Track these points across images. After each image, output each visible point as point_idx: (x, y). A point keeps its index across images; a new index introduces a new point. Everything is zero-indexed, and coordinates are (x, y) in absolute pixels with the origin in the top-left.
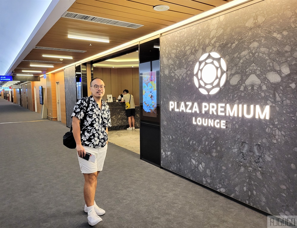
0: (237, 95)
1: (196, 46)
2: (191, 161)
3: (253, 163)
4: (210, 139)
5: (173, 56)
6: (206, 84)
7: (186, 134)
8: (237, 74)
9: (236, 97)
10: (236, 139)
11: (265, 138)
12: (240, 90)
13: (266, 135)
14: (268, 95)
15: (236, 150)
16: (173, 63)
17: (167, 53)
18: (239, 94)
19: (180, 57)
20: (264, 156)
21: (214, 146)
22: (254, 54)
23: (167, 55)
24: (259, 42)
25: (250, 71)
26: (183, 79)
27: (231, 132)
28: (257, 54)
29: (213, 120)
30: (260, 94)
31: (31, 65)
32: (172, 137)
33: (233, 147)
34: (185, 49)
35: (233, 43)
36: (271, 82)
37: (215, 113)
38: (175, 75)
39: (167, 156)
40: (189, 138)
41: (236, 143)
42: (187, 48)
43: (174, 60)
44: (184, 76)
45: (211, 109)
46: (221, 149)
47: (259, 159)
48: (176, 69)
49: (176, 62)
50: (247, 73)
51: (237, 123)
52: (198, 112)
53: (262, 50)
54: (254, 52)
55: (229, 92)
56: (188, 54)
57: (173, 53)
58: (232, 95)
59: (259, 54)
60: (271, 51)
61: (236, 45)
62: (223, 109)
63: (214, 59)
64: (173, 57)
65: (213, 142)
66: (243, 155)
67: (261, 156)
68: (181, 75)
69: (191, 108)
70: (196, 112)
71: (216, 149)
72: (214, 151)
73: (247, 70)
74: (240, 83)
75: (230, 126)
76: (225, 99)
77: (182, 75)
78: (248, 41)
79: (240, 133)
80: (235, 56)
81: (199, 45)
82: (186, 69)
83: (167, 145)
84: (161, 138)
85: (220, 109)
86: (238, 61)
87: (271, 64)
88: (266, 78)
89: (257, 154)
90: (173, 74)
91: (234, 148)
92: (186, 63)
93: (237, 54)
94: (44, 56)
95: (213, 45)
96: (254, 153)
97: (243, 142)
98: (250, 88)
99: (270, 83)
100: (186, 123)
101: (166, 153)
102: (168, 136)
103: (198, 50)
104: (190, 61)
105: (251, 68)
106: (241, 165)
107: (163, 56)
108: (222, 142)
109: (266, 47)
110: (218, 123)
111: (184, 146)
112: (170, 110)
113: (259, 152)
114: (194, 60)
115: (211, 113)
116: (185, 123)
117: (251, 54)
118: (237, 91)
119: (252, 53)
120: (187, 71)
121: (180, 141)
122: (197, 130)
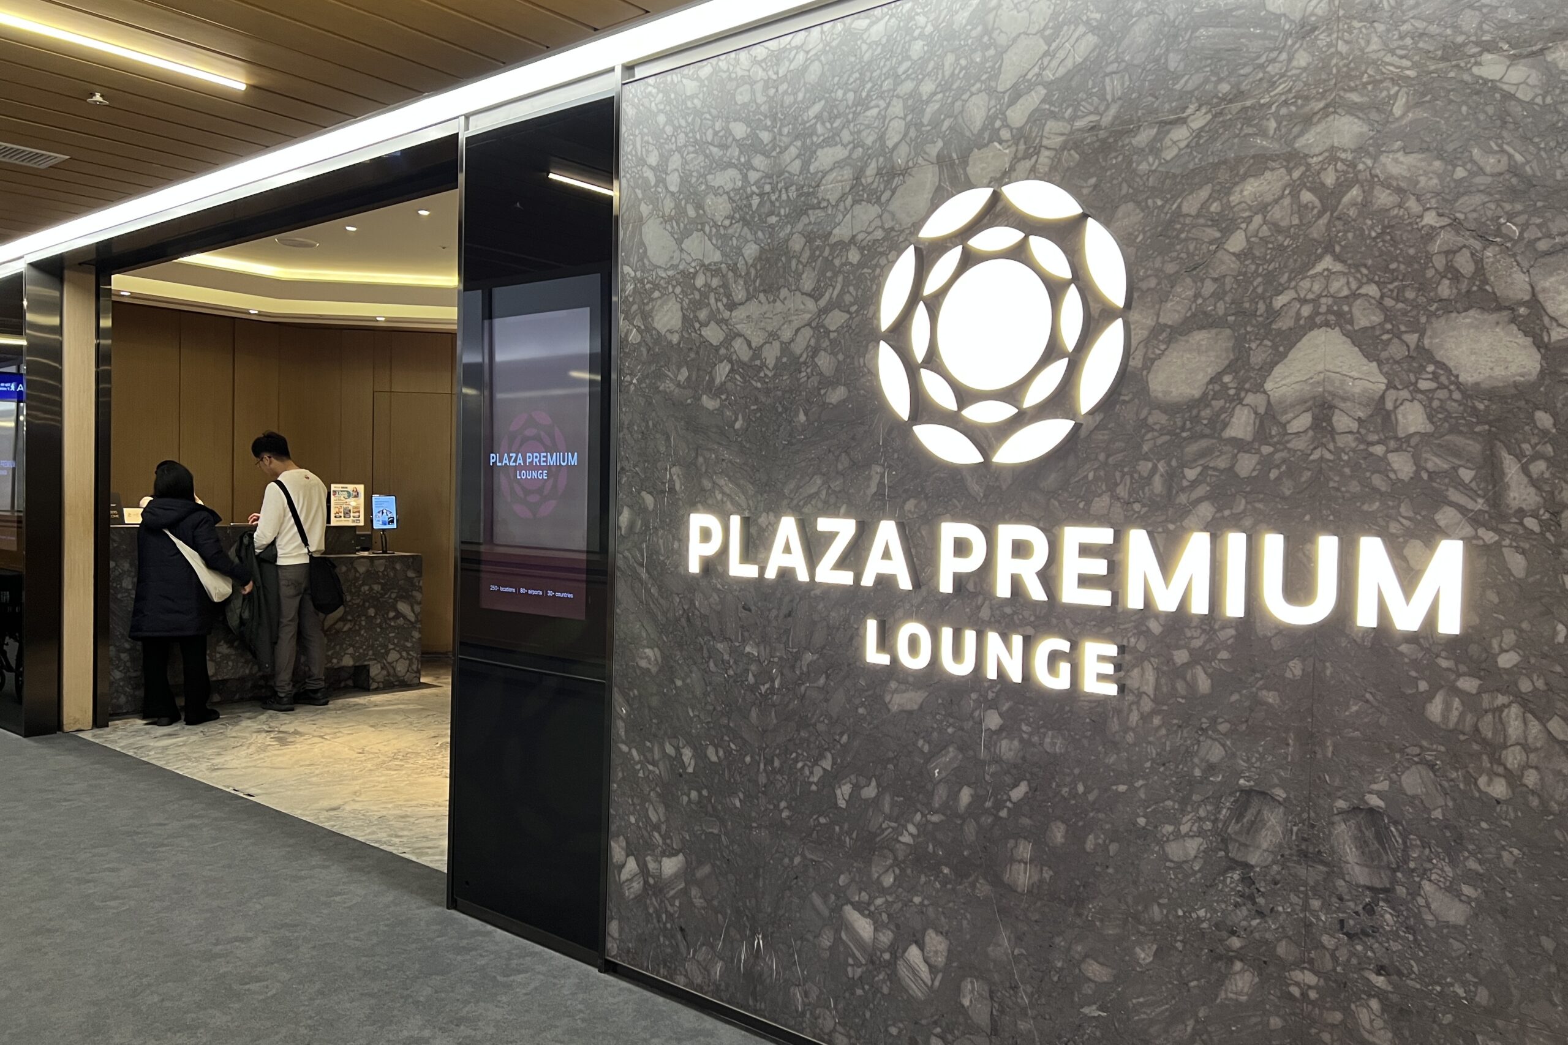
0: (1206, 468)
1: (890, 144)
2: (840, 924)
3: (1325, 939)
4: (993, 768)
5: (719, 208)
6: (965, 396)
7: (804, 734)
8: (1201, 328)
9: (1194, 484)
10: (1197, 773)
11: (1423, 762)
12: (1230, 432)
13: (1425, 743)
14: (1446, 466)
15: (1193, 846)
16: (717, 257)
17: (674, 188)
18: (1222, 463)
19: (773, 220)
20: (1415, 891)
21: (1026, 821)
22: (1329, 198)
23: (669, 205)
24: (1374, 115)
25: (1306, 311)
26: (790, 363)
27: (1157, 721)
28: (1355, 192)
29: (1017, 640)
30: (1381, 466)
32: (700, 754)
33: (1170, 828)
34: (806, 165)
35: (1173, 123)
36: (1467, 378)
37: (1037, 592)
38: (732, 335)
39: (654, 887)
40: (827, 764)
41: (1196, 797)
42: (826, 157)
43: (725, 238)
44: (798, 347)
45: (1006, 567)
46: (1076, 836)
47: (1370, 910)
48: (739, 294)
49: (740, 249)
50: (1284, 323)
51: (1199, 657)
52: (905, 583)
53: (1395, 170)
54: (1329, 179)
55: (1139, 447)
56: (833, 198)
57: (716, 192)
58: (1161, 467)
59: (1368, 193)
60: (1460, 173)
61: (1198, 136)
62: (1098, 567)
63: (1031, 226)
64: (719, 219)
65: (1019, 792)
66: (1247, 880)
67: (1385, 890)
68: (773, 336)
69: (854, 557)
70: (885, 582)
71: (1038, 838)
72: (1025, 850)
73: (1279, 301)
74: (1225, 387)
75: (1146, 679)
76: (1106, 498)
77: (787, 334)
78: (1284, 111)
79: (1224, 727)
80: (1191, 205)
81: (913, 133)
82: (815, 295)
83: (661, 810)
84: (615, 760)
85: (1072, 566)
86: (1211, 243)
87: (1464, 264)
88: (1423, 356)
89: (1360, 874)
90: (713, 334)
91: (1178, 836)
92: (813, 258)
93: (1204, 193)
95: (1020, 136)
96: (1334, 868)
97: (1248, 793)
98: (1303, 421)
99: (1459, 385)
100: (809, 657)
101: (652, 866)
102: (670, 750)
103: (905, 172)
104: (844, 246)
105: (1309, 287)
106: (1229, 949)
107: (645, 209)
108: (1081, 788)
109: (1422, 150)
110: (1054, 657)
111: (785, 814)
112: (694, 567)
113: (1370, 859)
114: (879, 234)
115: (1003, 590)
116: (797, 657)
117: (1307, 196)
118: (1204, 443)
119: (1318, 189)
120: (824, 311)
121: (762, 779)
122: (894, 708)
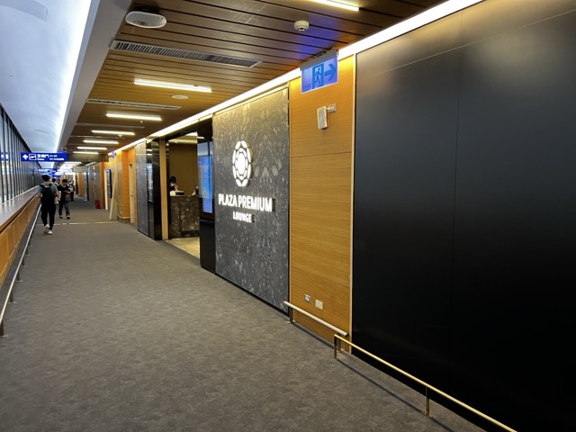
0: (259, 187)
1: (235, 131)
2: (235, 262)
3: (267, 257)
4: (245, 235)
6: (240, 175)
7: (231, 232)
8: (258, 166)
10: (259, 234)
11: (272, 230)
12: (260, 182)
15: (259, 245)
16: (222, 149)
17: (218, 136)
19: (226, 143)
21: (248, 243)
23: (218, 139)
24: (268, 135)
26: (229, 168)
28: (267, 147)
29: (244, 214)
31: (85, 141)
32: (223, 236)
33: (257, 242)
35: (255, 133)
36: (274, 175)
37: (245, 207)
39: (220, 259)
40: (233, 236)
41: (259, 238)
42: (230, 133)
43: (222, 146)
45: (243, 203)
46: (251, 245)
47: (270, 252)
48: (224, 155)
50: (263, 166)
51: (259, 216)
53: (269, 144)
54: (265, 144)
56: (231, 140)
57: (221, 137)
60: (273, 145)
61: (257, 136)
62: (249, 203)
63: (244, 149)
64: (222, 142)
65: (247, 239)
66: (262, 249)
67: (271, 249)
69: (232, 201)
70: (235, 206)
72: (248, 248)
73: (263, 163)
74: (260, 175)
76: (250, 192)
78: (262, 133)
79: (261, 227)
82: (230, 157)
83: (220, 246)
84: (216, 238)
86: (258, 153)
87: (273, 158)
88: (271, 172)
89: (269, 247)
90: (222, 162)
92: (230, 150)
93: (257, 145)
94: (93, 131)
97: (262, 236)
98: (264, 181)
101: (219, 256)
102: (220, 235)
103: (236, 137)
106: (261, 260)
107: (215, 139)
108: (251, 237)
109: (271, 141)
110: (247, 217)
111: (230, 245)
112: (220, 203)
114: (233, 147)
117: (264, 147)
121: (228, 239)
122: (237, 226)
